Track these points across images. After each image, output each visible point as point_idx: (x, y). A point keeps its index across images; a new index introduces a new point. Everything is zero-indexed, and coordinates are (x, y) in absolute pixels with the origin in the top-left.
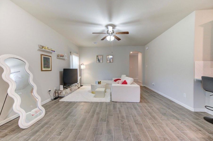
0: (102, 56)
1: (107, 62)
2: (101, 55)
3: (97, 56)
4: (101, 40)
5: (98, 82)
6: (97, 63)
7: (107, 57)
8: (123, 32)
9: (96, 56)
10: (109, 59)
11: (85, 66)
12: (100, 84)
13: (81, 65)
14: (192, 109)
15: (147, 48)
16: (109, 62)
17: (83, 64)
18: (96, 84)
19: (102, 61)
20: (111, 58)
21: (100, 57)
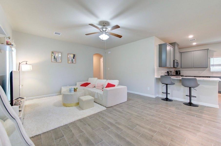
0: (60, 54)
1: (68, 63)
4: (85, 34)
5: (74, 89)
6: (52, 62)
7: (69, 56)
8: (117, 35)
9: (51, 53)
11: (31, 65)
12: (76, 91)
13: (20, 64)
14: (154, 97)
15: (109, 53)
16: (71, 62)
17: (27, 63)
18: (72, 92)
19: (60, 60)
20: (74, 58)
21: (57, 54)
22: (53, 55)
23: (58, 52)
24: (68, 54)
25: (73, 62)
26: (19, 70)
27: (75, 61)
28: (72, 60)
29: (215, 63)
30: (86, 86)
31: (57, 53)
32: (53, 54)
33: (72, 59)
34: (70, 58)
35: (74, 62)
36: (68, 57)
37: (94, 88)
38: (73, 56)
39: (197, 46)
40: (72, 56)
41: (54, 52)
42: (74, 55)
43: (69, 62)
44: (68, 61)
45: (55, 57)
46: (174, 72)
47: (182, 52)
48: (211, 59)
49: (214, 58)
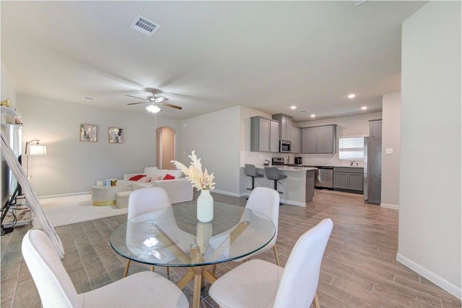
0: (95, 128)
1: (109, 142)
2: (93, 126)
3: (82, 126)
4: (128, 104)
5: (110, 183)
7: (110, 132)
8: (174, 106)
10: (115, 134)
11: (45, 147)
12: (115, 185)
13: (27, 144)
14: (238, 195)
15: (185, 125)
16: (115, 141)
17: (38, 143)
18: (107, 185)
19: (95, 138)
20: (119, 135)
21: (90, 129)
22: (83, 130)
23: (92, 125)
24: (109, 128)
25: (117, 142)
26: (26, 153)
27: (122, 139)
28: (117, 138)
29: (345, 146)
30: (136, 180)
31: (90, 126)
32: (84, 128)
33: (117, 135)
34: (112, 134)
35: (120, 141)
36: (109, 134)
37: (149, 183)
38: (118, 131)
39: (318, 119)
40: (116, 131)
41: (85, 126)
42: (120, 130)
43: (111, 141)
44: (109, 140)
45: (87, 133)
46: (289, 160)
47: (302, 127)
48: (340, 140)
49: (344, 139)
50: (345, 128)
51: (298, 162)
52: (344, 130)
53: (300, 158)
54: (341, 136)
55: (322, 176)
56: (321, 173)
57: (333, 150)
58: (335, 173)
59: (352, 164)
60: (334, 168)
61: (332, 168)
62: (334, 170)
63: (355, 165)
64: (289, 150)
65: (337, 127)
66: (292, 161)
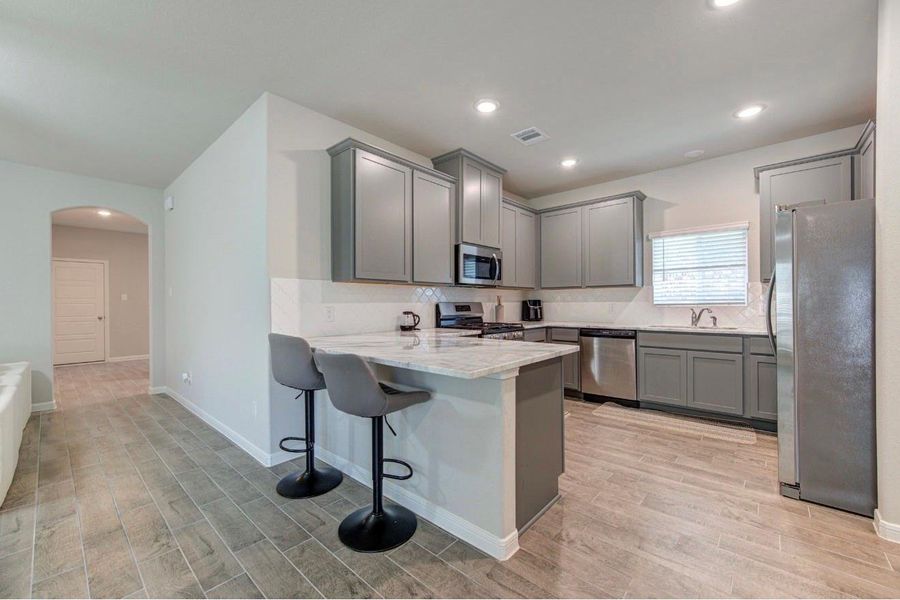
46: (499, 307)
47: (538, 207)
48: (657, 244)
49: (667, 240)
50: (669, 205)
51: (532, 316)
52: (668, 212)
53: (537, 303)
54: (660, 231)
55: (602, 360)
56: (600, 349)
57: (632, 275)
58: (642, 351)
59: (696, 319)
60: (639, 335)
61: (632, 335)
62: (641, 342)
63: (705, 324)
64: (492, 277)
65: (645, 202)
66: (511, 313)
